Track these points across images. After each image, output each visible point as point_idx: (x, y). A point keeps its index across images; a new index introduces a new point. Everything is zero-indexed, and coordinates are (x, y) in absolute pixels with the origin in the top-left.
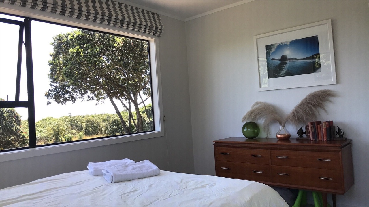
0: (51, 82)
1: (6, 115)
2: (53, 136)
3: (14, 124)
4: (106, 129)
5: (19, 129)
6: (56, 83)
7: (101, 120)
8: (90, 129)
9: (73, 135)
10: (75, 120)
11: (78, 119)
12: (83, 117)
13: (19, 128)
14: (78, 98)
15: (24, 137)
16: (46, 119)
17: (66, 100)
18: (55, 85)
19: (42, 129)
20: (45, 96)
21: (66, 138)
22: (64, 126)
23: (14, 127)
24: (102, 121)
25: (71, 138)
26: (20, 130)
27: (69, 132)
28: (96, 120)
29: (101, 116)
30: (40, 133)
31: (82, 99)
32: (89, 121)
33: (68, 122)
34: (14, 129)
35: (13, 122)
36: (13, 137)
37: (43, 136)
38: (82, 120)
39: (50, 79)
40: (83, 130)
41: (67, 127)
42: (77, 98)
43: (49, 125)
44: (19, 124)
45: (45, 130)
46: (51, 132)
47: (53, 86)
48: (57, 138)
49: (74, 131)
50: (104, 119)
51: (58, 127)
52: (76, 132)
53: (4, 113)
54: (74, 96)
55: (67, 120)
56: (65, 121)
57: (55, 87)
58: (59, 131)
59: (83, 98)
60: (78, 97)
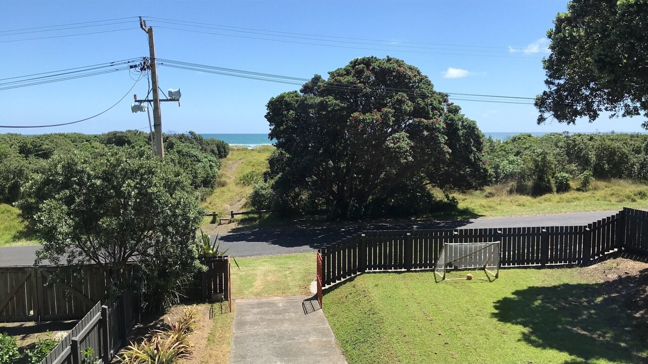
0: (547, 77)
1: (461, 133)
2: (534, 173)
3: (473, 148)
4: (642, 168)
5: (479, 159)
6: (559, 78)
7: (631, 148)
8: (606, 166)
9: (571, 173)
10: (575, 145)
11: (581, 144)
12: (591, 139)
13: (480, 157)
14: (604, 110)
15: (486, 171)
16: (519, 139)
17: (577, 113)
18: (557, 81)
19: (515, 158)
20: (536, 104)
21: (557, 178)
22: (554, 154)
23: (473, 155)
24: (633, 151)
25: (567, 180)
26: (481, 161)
27: (564, 168)
28: (619, 148)
29: (631, 140)
30: (511, 166)
31: (613, 113)
32: (605, 150)
33: (561, 147)
34: (472, 157)
35: (470, 145)
36: (468, 170)
37: (515, 170)
38: (590, 147)
39: (547, 70)
40: (590, 166)
41: (559, 158)
42: (600, 110)
43: (527, 152)
44: (480, 150)
45: (519, 161)
46: (531, 165)
47: (551, 86)
48: (541, 178)
49: (573, 167)
50: (637, 147)
51: (545, 157)
52: (576, 168)
53: (458, 129)
54: (595, 106)
55: (560, 144)
56: (557, 146)
57: (556, 88)
58: (544, 166)
59: (615, 111)
60: (602, 107)
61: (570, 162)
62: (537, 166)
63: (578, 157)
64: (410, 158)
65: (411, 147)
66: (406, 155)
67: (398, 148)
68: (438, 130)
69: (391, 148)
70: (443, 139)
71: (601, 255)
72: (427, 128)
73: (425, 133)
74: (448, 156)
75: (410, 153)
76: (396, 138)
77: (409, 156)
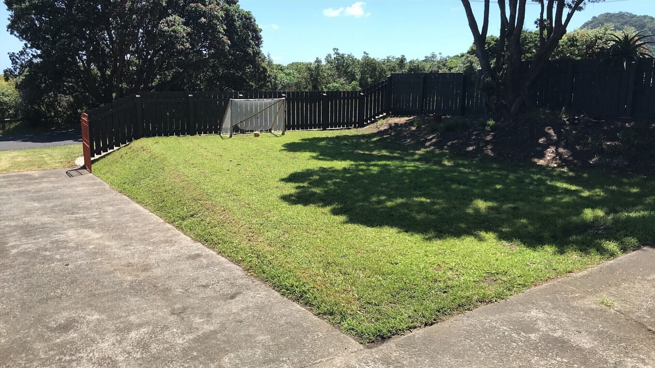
61: (340, 77)
62: (311, 75)
63: (346, 72)
64: (188, 45)
65: (188, 34)
66: (183, 42)
67: (173, 31)
68: (217, 17)
69: (165, 31)
70: (222, 28)
71: (373, 120)
72: (204, 14)
73: (203, 20)
74: (227, 47)
75: (187, 39)
76: (171, 21)
77: (186, 43)
